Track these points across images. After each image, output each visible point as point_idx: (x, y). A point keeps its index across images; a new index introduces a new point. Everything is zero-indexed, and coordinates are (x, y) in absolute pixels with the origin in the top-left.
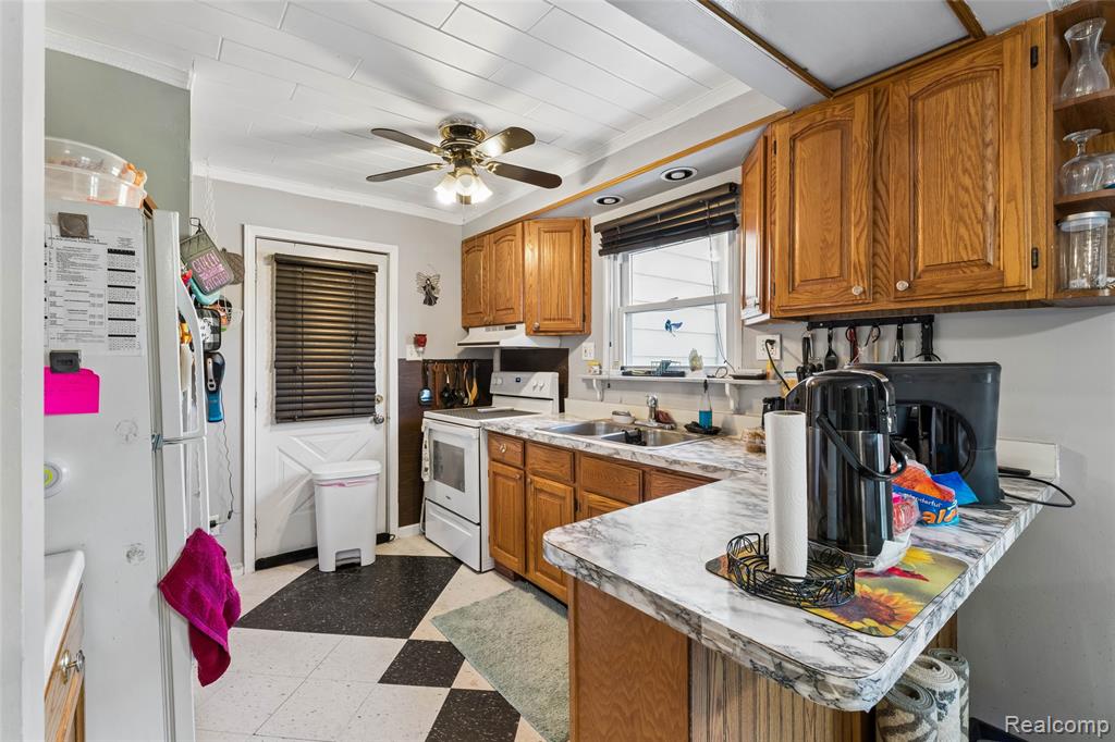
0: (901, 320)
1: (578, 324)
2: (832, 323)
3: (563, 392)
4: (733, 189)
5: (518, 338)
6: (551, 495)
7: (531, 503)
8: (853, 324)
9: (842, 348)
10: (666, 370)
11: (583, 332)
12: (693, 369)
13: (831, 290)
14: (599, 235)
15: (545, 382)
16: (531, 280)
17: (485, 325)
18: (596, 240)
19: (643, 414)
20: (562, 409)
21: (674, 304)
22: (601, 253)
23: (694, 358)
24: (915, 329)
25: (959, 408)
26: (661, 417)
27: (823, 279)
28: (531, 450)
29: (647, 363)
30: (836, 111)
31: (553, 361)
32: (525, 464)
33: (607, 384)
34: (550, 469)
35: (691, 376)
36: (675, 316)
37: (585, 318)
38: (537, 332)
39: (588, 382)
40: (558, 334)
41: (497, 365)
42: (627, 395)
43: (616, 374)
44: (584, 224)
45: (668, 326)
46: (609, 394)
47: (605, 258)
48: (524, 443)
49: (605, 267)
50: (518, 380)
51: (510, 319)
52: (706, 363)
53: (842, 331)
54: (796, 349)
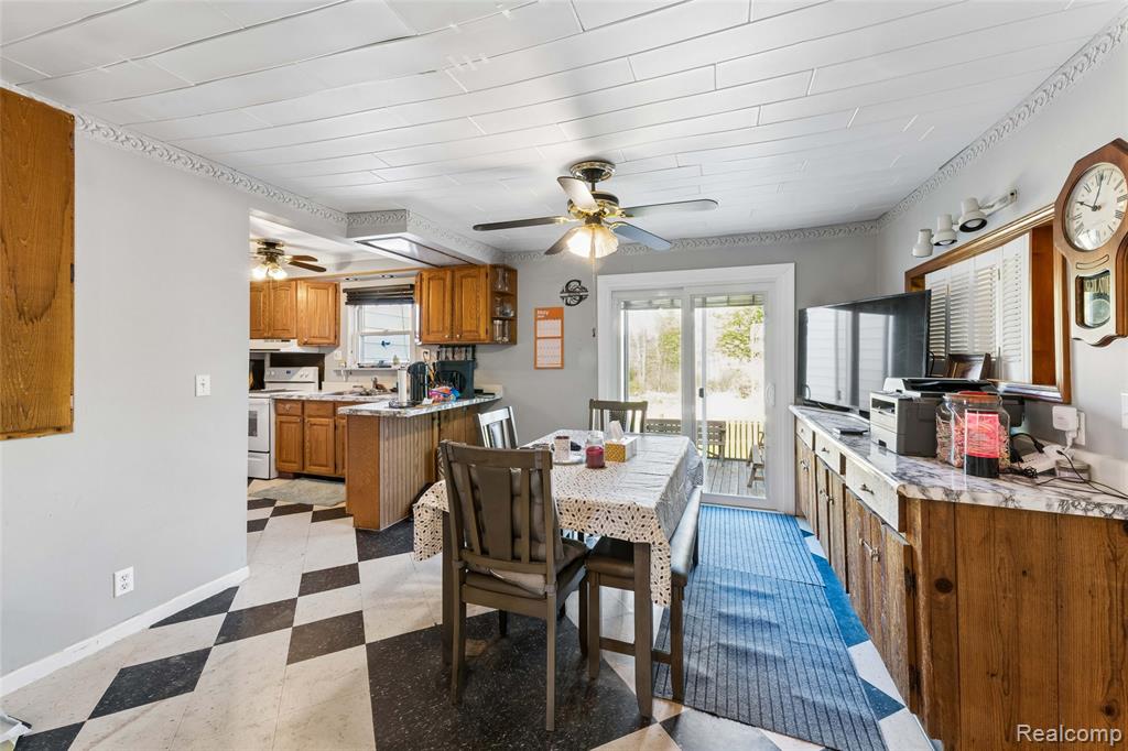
0: (467, 346)
1: (332, 340)
2: (447, 346)
3: (321, 378)
4: (412, 286)
5: (293, 347)
6: (322, 425)
7: (307, 432)
8: (454, 346)
9: (450, 355)
10: (382, 365)
11: (335, 345)
12: (395, 364)
13: (441, 335)
14: (346, 294)
15: (310, 373)
16: (301, 315)
17: (264, 338)
18: (344, 297)
19: (369, 386)
20: (320, 388)
21: (386, 333)
22: (347, 303)
23: (395, 359)
24: (470, 349)
25: (463, 373)
26: (378, 387)
27: (438, 332)
28: (306, 405)
29: (372, 362)
30: (441, 274)
31: (315, 360)
32: (303, 412)
33: (350, 373)
34: (320, 413)
35: (393, 367)
36: (387, 339)
37: (336, 337)
38: (305, 344)
39: (338, 372)
40: (319, 345)
41: (267, 363)
42: (361, 378)
43: (355, 367)
44: (336, 287)
45: (383, 344)
46: (350, 378)
47: (349, 307)
48: (303, 402)
49: (349, 313)
50: (288, 372)
51: (286, 336)
52: (401, 361)
53: (450, 349)
54: (435, 355)
